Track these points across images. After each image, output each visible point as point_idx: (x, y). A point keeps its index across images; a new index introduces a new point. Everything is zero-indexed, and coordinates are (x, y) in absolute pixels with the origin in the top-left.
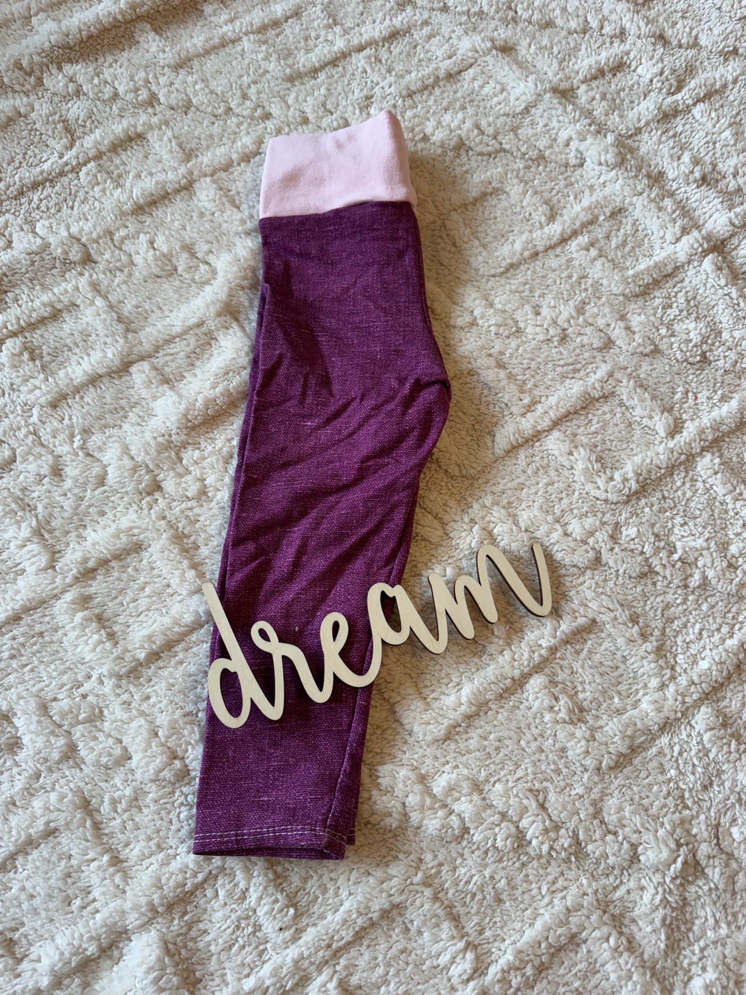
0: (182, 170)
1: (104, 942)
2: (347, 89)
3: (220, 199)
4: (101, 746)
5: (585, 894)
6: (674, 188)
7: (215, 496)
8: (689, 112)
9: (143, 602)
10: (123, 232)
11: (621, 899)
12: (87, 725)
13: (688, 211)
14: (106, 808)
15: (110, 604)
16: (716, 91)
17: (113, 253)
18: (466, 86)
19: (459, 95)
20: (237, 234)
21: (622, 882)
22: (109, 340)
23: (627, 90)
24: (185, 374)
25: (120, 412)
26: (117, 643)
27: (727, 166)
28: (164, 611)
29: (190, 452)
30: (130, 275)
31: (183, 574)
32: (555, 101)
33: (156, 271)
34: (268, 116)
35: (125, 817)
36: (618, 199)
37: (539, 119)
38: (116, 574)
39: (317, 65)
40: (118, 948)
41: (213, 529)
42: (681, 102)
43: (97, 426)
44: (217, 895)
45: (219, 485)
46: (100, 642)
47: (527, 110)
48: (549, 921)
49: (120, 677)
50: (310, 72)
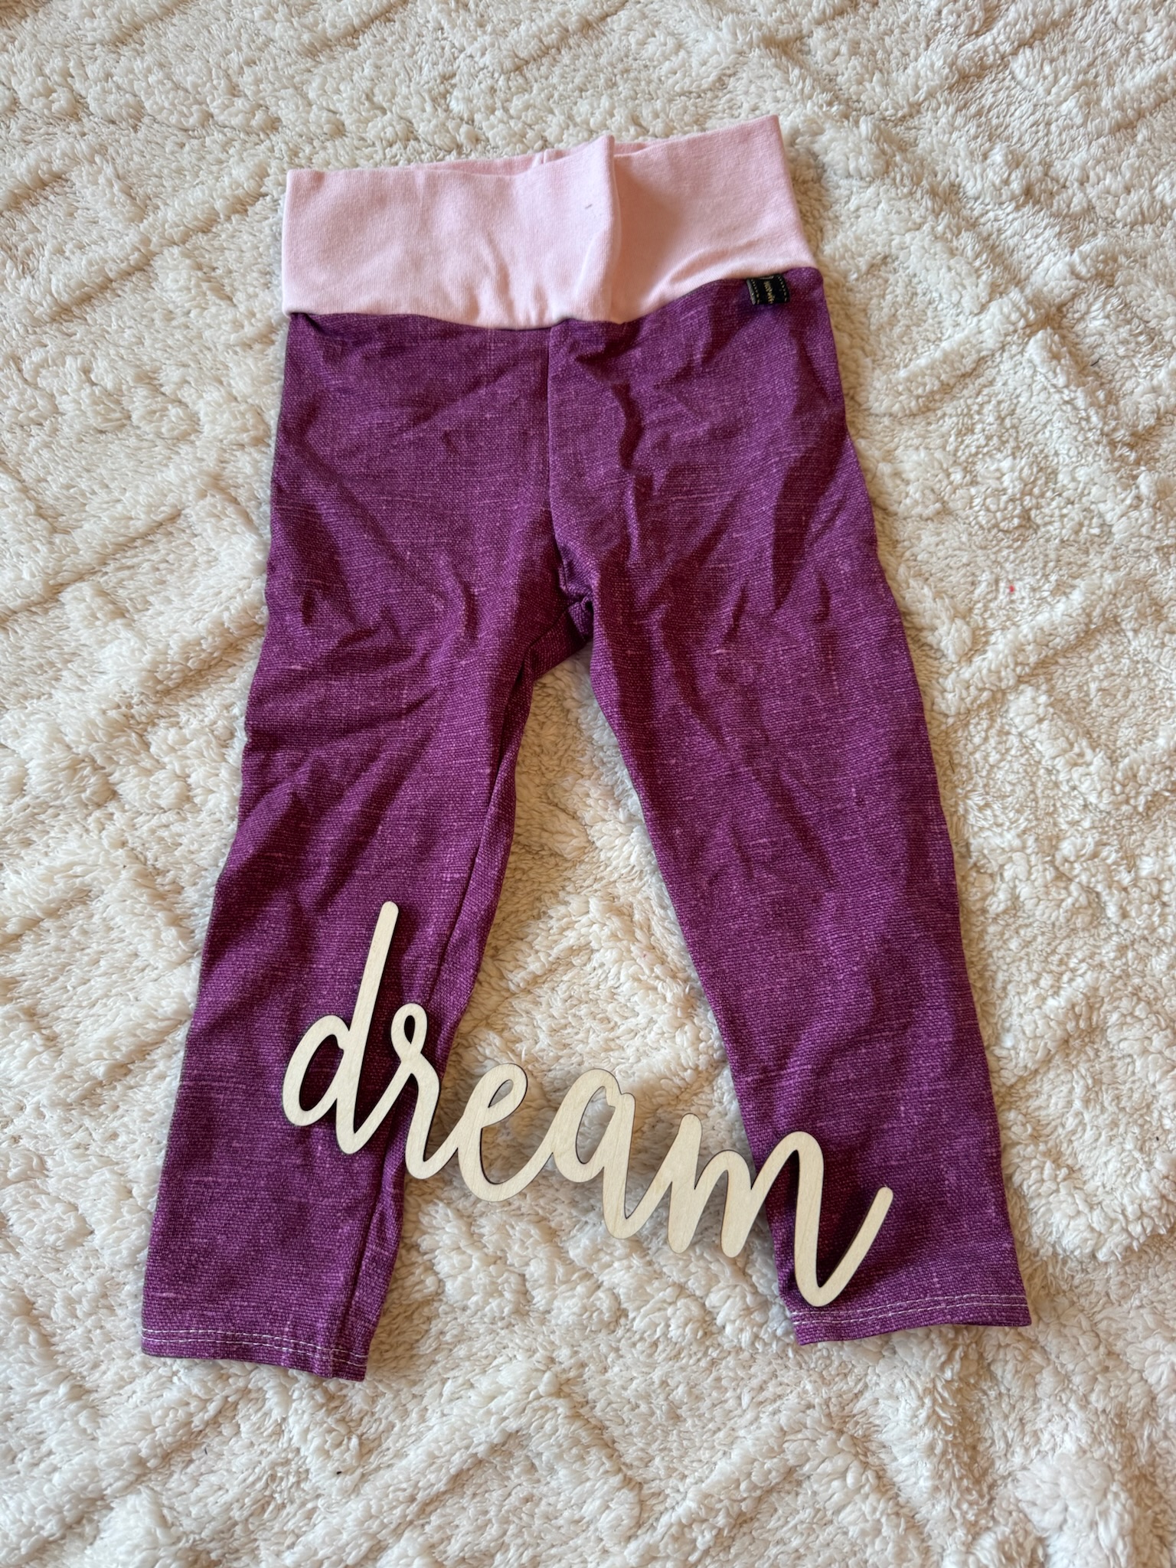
0: (132, 237)
1: (69, 1516)
2: (409, 63)
3: (198, 286)
4: (44, 1217)
5: (810, 1406)
6: (976, 213)
7: (205, 802)
8: (1006, 66)
9: (98, 984)
10: (37, 356)
11: (864, 1412)
12: (21, 1185)
13: (1001, 255)
14: (58, 1312)
15: (47, 990)
16: (1055, 24)
17: (22, 394)
18: (615, 43)
19: (603, 60)
20: (228, 347)
21: (866, 1386)
22: (23, 549)
23: (897, 31)
24: (151, 599)
25: (50, 671)
26: (60, 1053)
27: (1067, 167)
28: (131, 996)
29: (161, 732)
30: (55, 431)
31: (158, 936)
32: (769, 62)
33: (95, 422)
34: (273, 125)
35: (89, 1323)
36: (880, 240)
37: (742, 98)
38: (52, 940)
39: (356, 22)
40: (91, 1521)
41: (204, 857)
42: (990, 50)
43: (12, 697)
44: (238, 1433)
45: (210, 783)
46: (33, 1053)
47: (721, 83)
48: (752, 1450)
49: (68, 1107)
50: (344, 37)
